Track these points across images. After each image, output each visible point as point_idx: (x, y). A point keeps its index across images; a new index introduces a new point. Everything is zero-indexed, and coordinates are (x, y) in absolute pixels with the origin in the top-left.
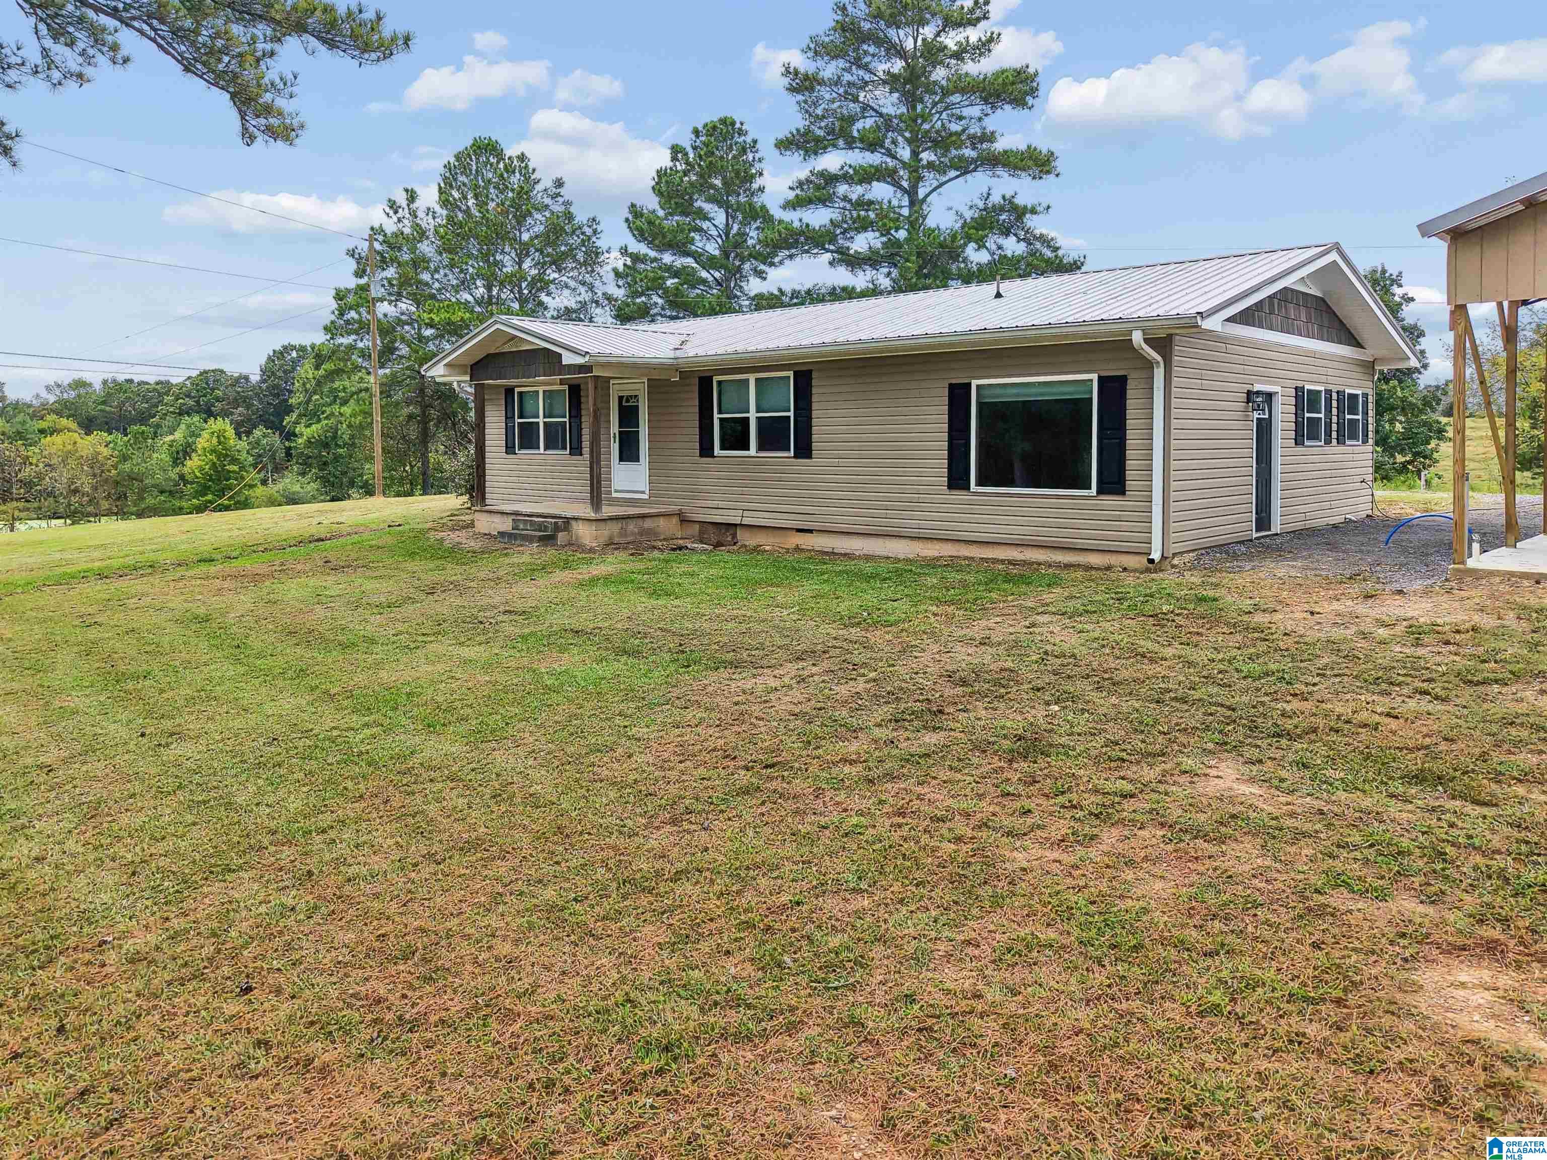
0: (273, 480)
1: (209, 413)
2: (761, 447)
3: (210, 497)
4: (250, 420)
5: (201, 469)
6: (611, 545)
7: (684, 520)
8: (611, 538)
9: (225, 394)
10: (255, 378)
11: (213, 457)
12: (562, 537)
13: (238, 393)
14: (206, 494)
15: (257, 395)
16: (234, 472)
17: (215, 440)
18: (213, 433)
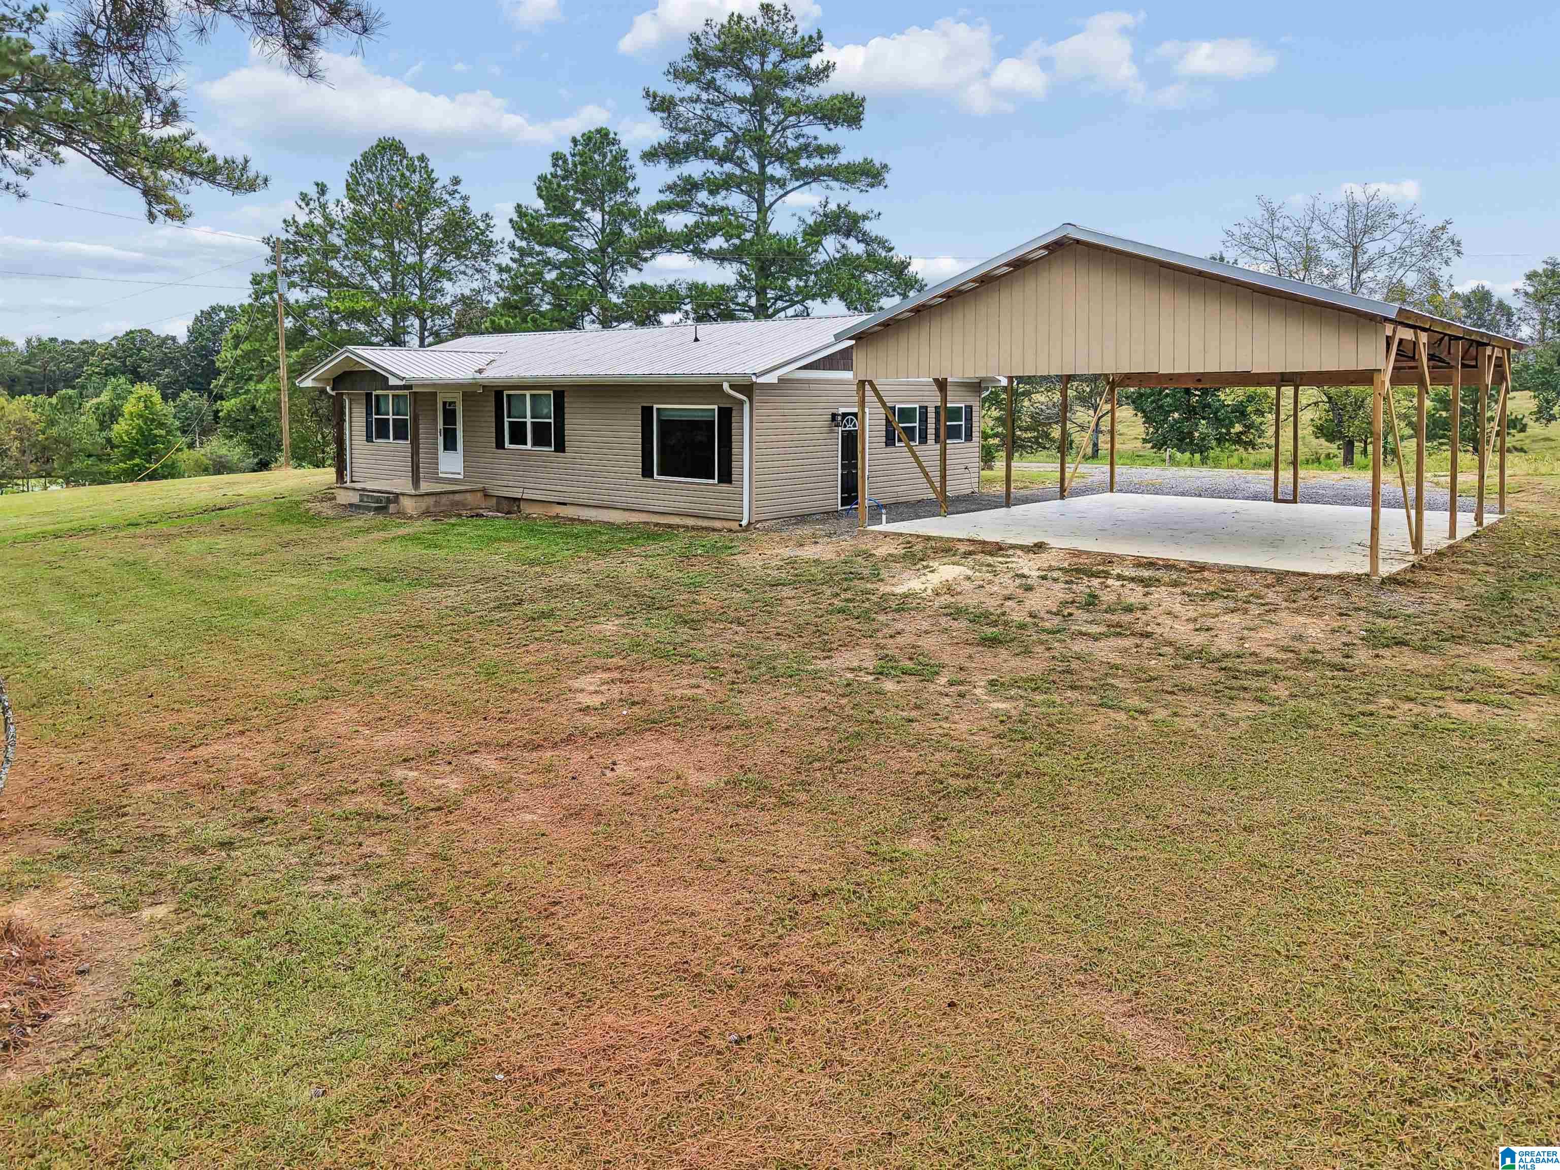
0: (201, 443)
1: (137, 377)
2: (535, 444)
3: (137, 461)
4: (177, 381)
5: (128, 433)
6: (426, 513)
7: (487, 496)
8: (428, 507)
9: (151, 355)
10: (182, 337)
11: (140, 422)
12: (392, 508)
13: (166, 354)
14: (133, 458)
15: (184, 356)
16: (161, 436)
17: (142, 405)
18: (140, 398)
